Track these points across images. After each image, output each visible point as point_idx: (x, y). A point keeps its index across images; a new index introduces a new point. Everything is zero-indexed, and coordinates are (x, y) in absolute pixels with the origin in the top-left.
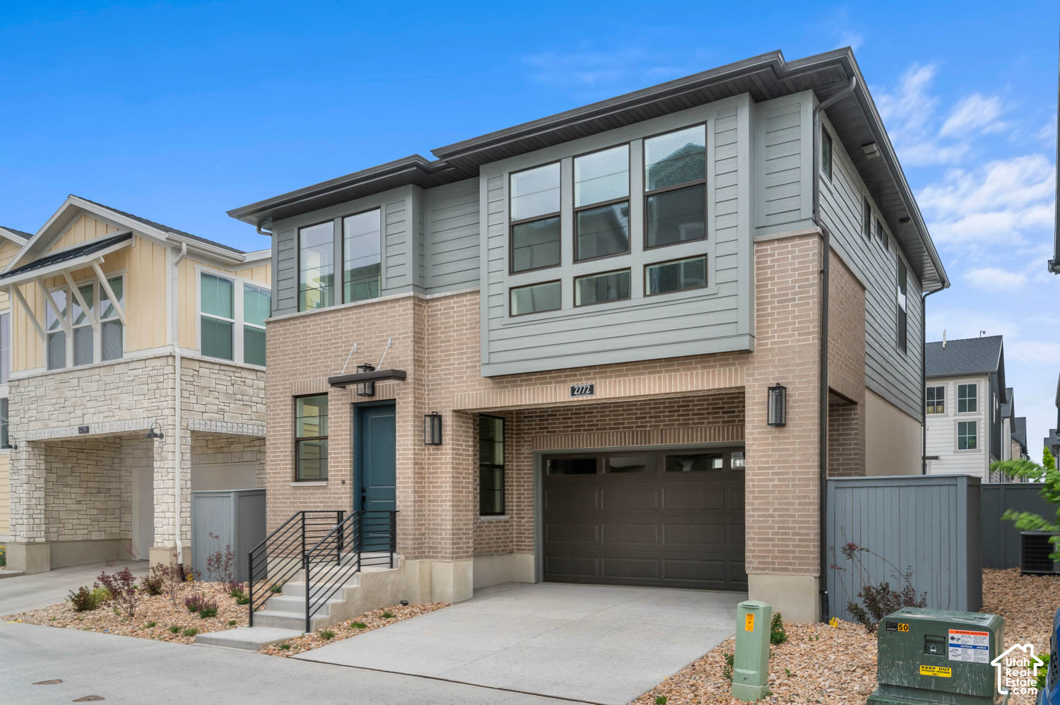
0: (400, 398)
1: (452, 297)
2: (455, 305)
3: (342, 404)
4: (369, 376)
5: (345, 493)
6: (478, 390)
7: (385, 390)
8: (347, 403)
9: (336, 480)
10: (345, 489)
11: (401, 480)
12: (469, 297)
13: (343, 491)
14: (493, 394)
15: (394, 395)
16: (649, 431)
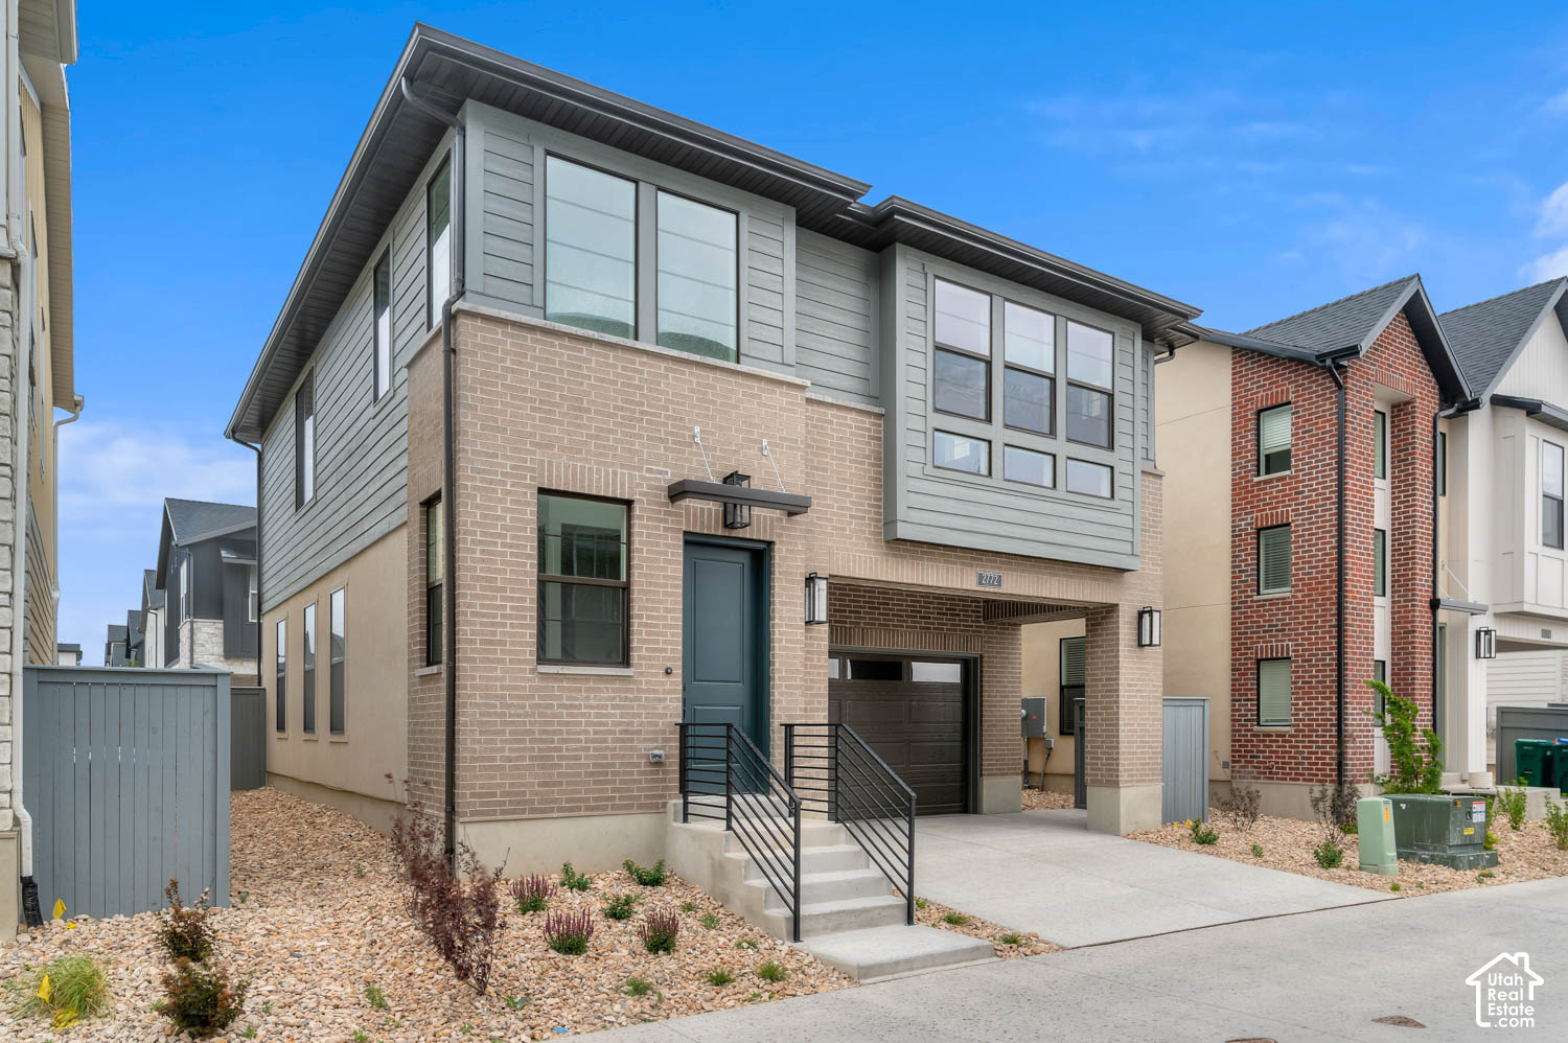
0: (781, 542)
1: (832, 405)
2: (835, 420)
3: (666, 529)
4: (732, 493)
5: (670, 692)
6: (865, 552)
7: (760, 523)
8: (678, 530)
9: (652, 666)
10: (672, 683)
11: (784, 675)
12: (854, 415)
13: (668, 687)
14: (882, 563)
15: (772, 534)
16: (850, 628)
